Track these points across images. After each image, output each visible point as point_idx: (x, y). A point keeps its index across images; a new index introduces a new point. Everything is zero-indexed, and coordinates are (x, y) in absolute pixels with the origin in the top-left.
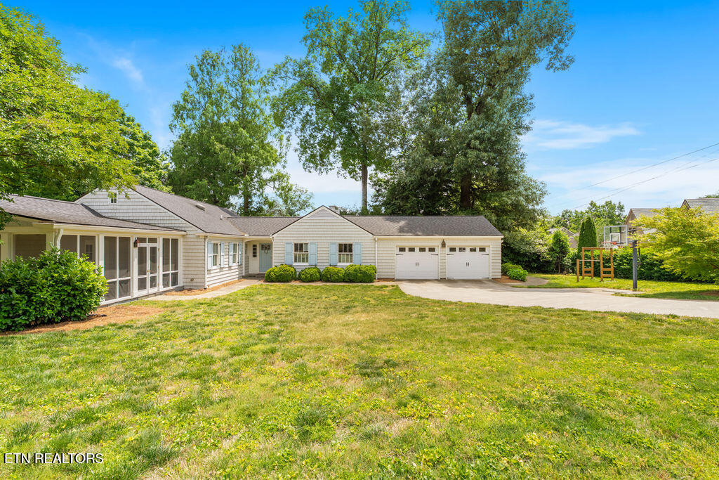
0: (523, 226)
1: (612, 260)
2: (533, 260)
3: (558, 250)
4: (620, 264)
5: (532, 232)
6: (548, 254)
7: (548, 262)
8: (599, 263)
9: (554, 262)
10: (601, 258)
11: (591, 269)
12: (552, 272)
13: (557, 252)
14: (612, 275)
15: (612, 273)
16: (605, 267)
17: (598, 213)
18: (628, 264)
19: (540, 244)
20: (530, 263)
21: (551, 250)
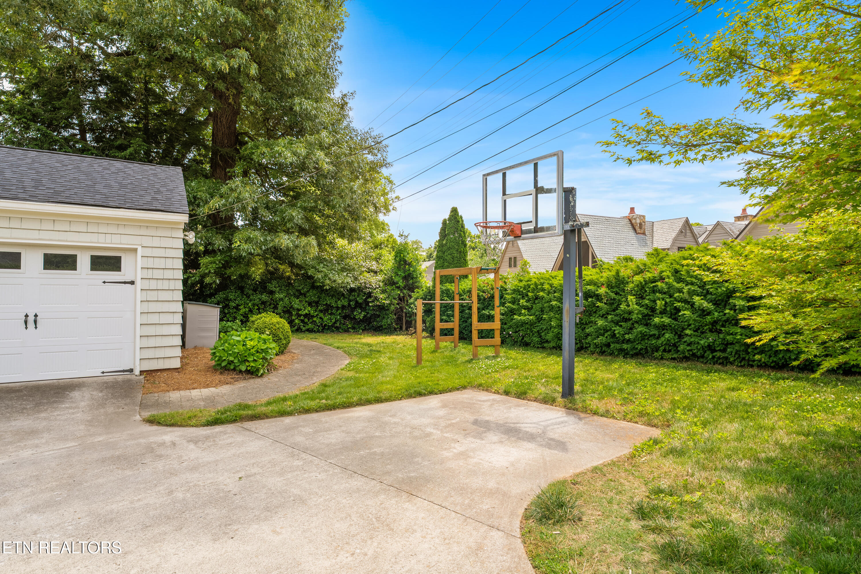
0: (342, 231)
1: (497, 302)
2: (358, 305)
3: (401, 284)
4: (512, 312)
5: (358, 246)
6: (383, 292)
7: (382, 308)
8: (470, 308)
9: (392, 308)
10: (475, 299)
11: (455, 324)
12: (389, 330)
13: (398, 288)
14: (497, 339)
15: (497, 334)
16: (482, 318)
17: (473, 245)
18: (529, 309)
19: (370, 271)
20: (353, 310)
21: (390, 282)
